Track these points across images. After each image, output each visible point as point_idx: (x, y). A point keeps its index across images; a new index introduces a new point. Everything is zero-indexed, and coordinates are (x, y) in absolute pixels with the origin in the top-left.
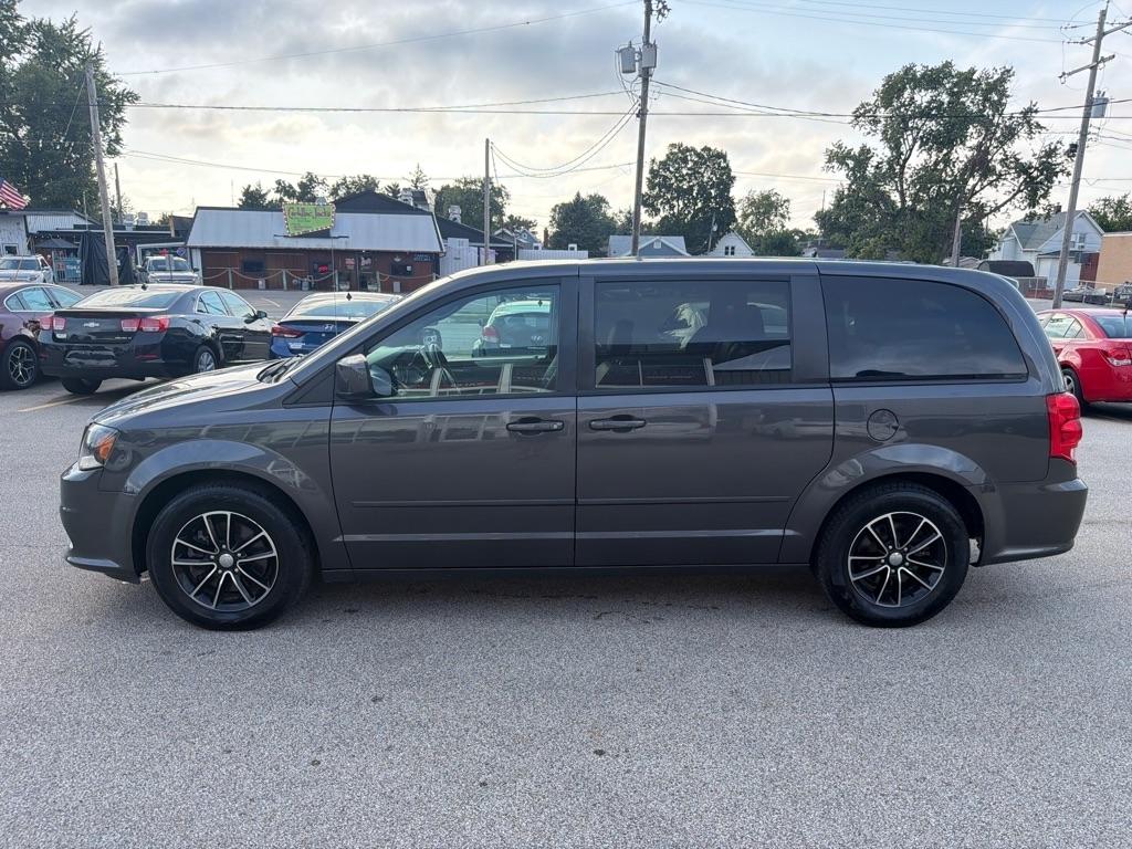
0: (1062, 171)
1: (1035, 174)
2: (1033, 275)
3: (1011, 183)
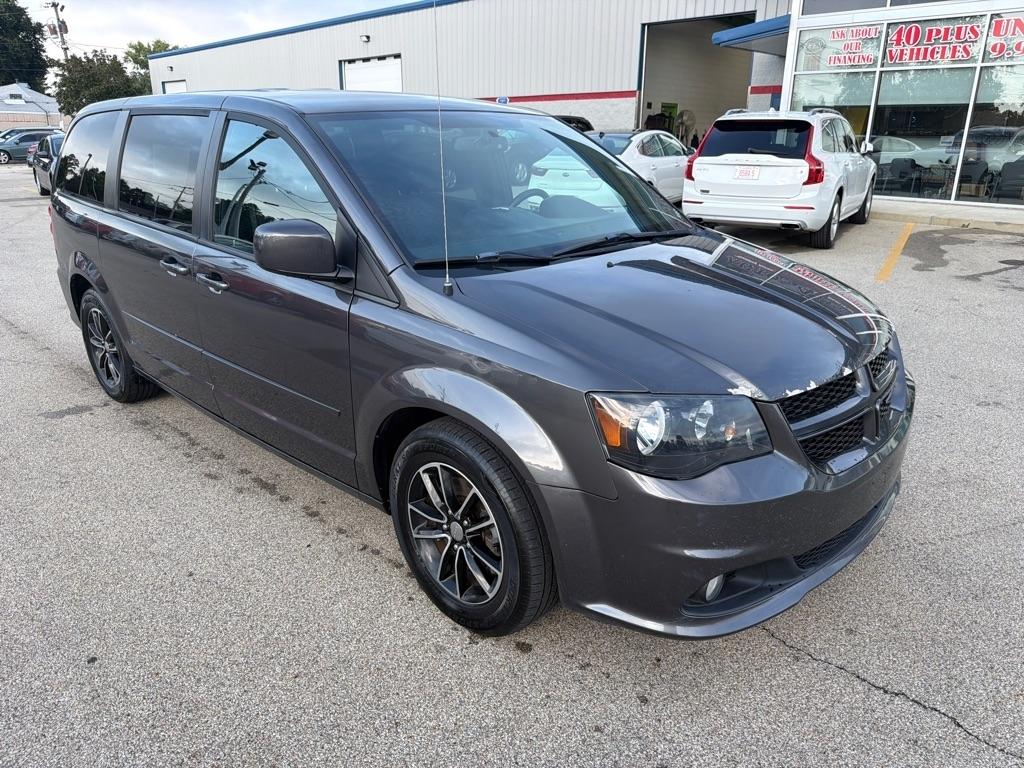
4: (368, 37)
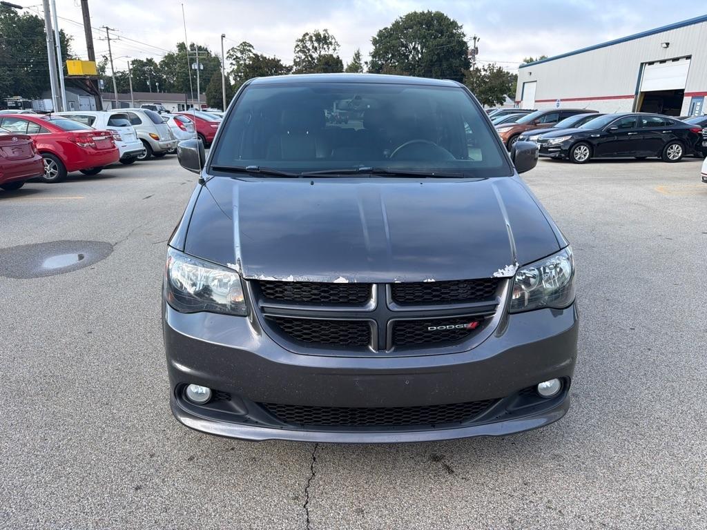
4: (668, 44)
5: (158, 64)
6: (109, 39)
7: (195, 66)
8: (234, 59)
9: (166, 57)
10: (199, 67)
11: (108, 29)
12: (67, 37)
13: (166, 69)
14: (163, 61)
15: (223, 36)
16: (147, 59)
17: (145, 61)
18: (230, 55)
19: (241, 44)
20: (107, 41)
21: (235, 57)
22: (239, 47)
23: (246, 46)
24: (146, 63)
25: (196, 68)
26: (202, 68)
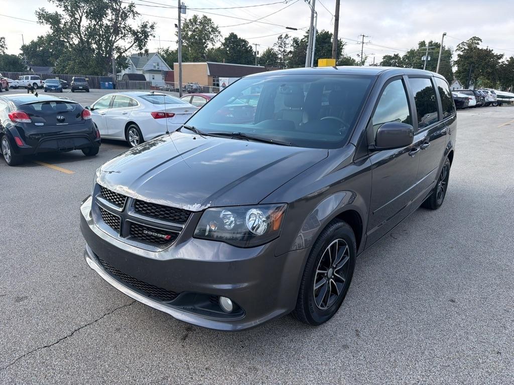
0: (151, 35)
1: (140, 35)
2: (145, 80)
3: (130, 38)
5: (401, 57)
6: (363, 43)
7: (424, 58)
8: (462, 51)
9: (408, 52)
10: (427, 59)
11: (364, 36)
12: (343, 43)
13: (407, 60)
14: (406, 55)
15: (444, 35)
16: (395, 55)
17: (393, 56)
18: (460, 48)
19: (471, 39)
20: (362, 44)
21: (463, 49)
22: (468, 41)
23: (475, 40)
24: (393, 57)
25: (425, 59)
26: (429, 59)
